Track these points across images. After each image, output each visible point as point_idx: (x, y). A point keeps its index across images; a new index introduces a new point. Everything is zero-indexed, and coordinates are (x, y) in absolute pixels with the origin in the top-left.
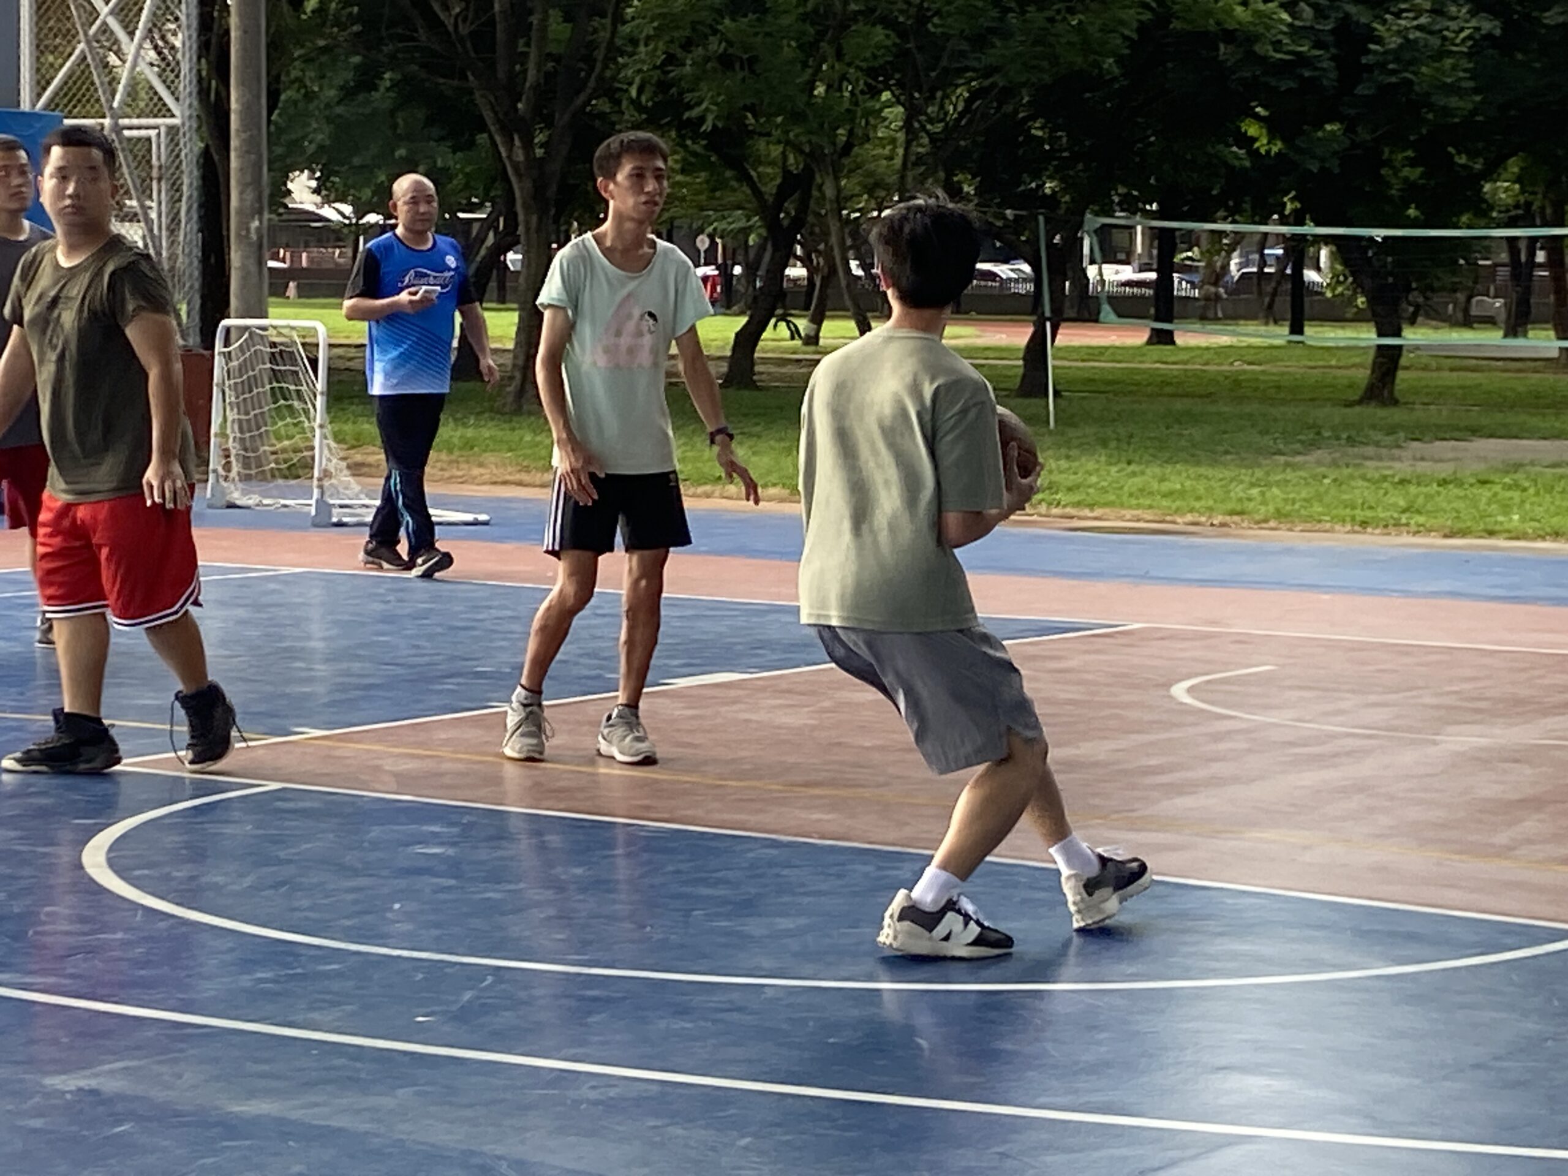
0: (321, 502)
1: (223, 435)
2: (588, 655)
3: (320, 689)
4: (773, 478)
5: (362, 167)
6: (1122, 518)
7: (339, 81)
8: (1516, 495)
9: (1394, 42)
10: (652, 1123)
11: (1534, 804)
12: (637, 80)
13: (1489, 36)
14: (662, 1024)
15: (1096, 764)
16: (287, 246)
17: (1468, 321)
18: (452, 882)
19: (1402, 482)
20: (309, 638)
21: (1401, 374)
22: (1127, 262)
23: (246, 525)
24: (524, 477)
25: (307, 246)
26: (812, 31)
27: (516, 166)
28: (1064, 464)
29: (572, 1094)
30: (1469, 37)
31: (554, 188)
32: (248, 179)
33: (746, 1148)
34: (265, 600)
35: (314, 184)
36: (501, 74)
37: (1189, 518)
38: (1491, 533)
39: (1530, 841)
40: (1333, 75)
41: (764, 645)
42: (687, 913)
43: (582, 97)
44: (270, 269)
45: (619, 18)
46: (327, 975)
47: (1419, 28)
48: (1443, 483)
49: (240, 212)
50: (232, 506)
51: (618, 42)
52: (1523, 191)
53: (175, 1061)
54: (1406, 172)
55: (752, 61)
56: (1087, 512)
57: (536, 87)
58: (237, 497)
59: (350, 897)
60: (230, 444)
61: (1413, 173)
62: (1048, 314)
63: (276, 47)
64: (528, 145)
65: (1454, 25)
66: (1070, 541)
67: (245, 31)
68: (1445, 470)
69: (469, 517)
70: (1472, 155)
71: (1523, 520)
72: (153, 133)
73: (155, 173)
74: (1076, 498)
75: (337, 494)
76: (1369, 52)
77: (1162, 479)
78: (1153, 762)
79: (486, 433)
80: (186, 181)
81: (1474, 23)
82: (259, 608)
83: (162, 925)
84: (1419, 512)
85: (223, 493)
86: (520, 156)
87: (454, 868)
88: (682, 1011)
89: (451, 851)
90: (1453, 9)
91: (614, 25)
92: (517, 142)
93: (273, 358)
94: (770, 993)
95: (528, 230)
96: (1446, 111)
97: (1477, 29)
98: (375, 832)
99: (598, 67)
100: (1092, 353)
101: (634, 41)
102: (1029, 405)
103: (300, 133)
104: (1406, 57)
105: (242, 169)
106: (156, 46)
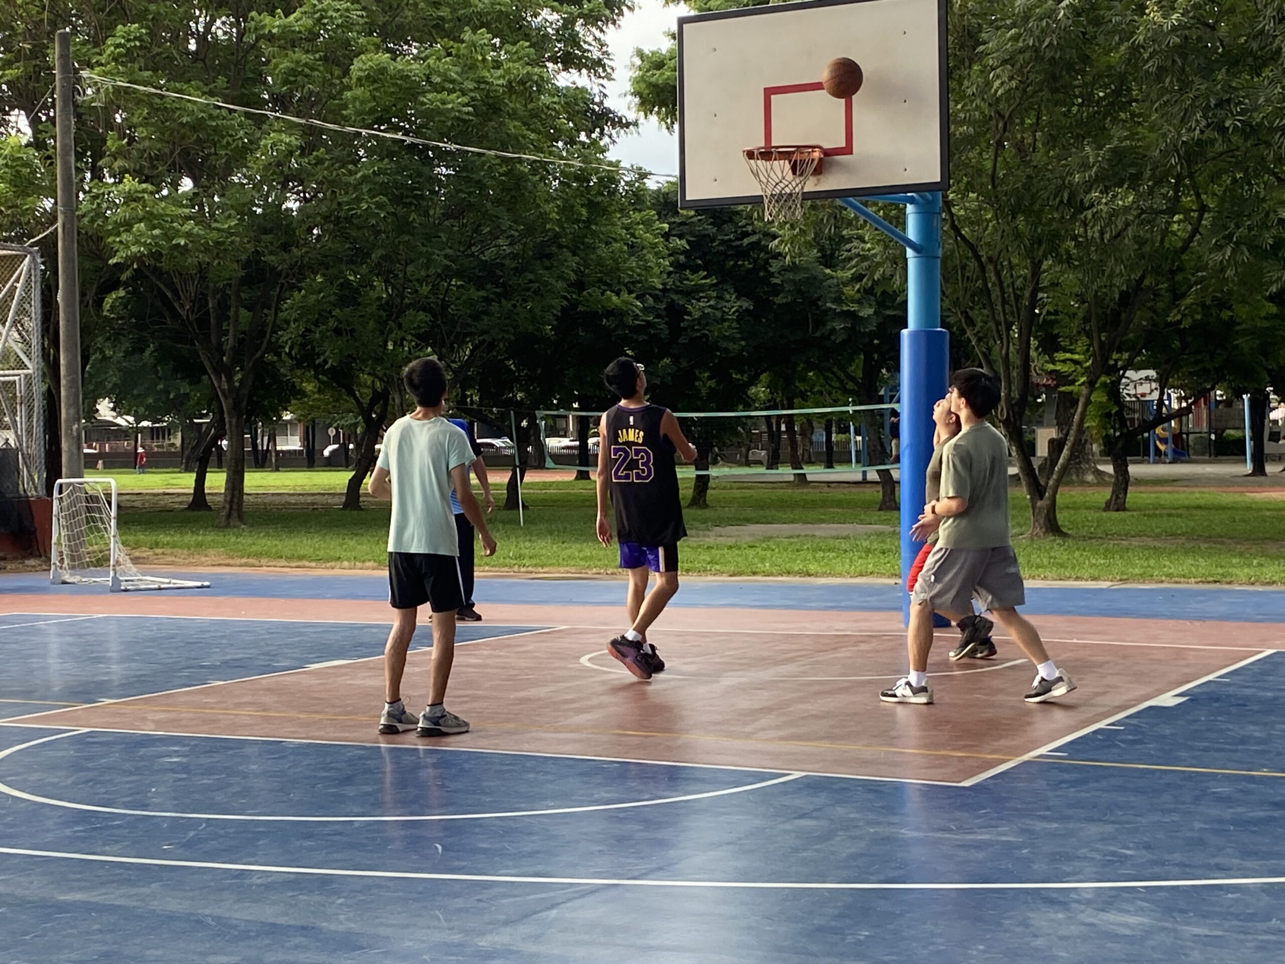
0: (115, 578)
1: (59, 543)
2: (264, 654)
3: (114, 677)
4: (369, 557)
5: (139, 395)
6: (559, 572)
7: (123, 349)
8: (768, 553)
9: (697, 314)
10: (290, 894)
11: (767, 710)
12: (289, 342)
13: (747, 310)
14: (298, 843)
15: (539, 699)
16: (97, 441)
17: (748, 463)
18: (185, 776)
19: (709, 548)
20: (108, 651)
21: (709, 492)
22: (565, 436)
23: (73, 593)
24: (231, 562)
25: (109, 440)
26: (384, 314)
27: (223, 391)
28: (528, 544)
29: (247, 882)
30: (736, 311)
31: (245, 403)
32: (71, 401)
33: (341, 904)
34: (84, 632)
35: (112, 405)
36: (214, 341)
37: (595, 570)
38: (754, 573)
39: (764, 729)
40: (667, 332)
41: (361, 645)
42: (313, 786)
43: (259, 354)
44: (86, 454)
45: (278, 309)
46: (114, 827)
47: (710, 306)
48: (730, 548)
49: (67, 420)
50: (64, 583)
51: (278, 322)
52: (771, 392)
53: (29, 875)
54: (709, 383)
55: (353, 331)
56: (540, 569)
57: (233, 348)
58: (67, 577)
59: (128, 786)
60: (63, 549)
61: (712, 383)
62: (517, 463)
63: (85, 330)
64: (230, 380)
65: (728, 305)
66: (530, 585)
67: (68, 321)
68: (731, 541)
69: (199, 584)
70: (742, 372)
71: (771, 566)
72: (17, 378)
73: (18, 401)
74: (534, 562)
75: (124, 573)
76: (684, 320)
77: (581, 551)
78: (569, 697)
79: (209, 538)
80: (36, 404)
81: (739, 303)
82: (80, 636)
83: (23, 805)
84: (716, 563)
85: (60, 575)
86: (225, 386)
87: (184, 768)
88: (309, 836)
89: (184, 760)
90: (727, 297)
91: (276, 314)
92: (224, 379)
93: (87, 501)
94: (357, 825)
95: (231, 425)
96: (726, 350)
97: (741, 307)
98: (142, 751)
99: (268, 336)
100: (546, 485)
101: (287, 322)
102: (510, 514)
103: (103, 377)
104: (704, 322)
105: (67, 397)
106: (18, 330)
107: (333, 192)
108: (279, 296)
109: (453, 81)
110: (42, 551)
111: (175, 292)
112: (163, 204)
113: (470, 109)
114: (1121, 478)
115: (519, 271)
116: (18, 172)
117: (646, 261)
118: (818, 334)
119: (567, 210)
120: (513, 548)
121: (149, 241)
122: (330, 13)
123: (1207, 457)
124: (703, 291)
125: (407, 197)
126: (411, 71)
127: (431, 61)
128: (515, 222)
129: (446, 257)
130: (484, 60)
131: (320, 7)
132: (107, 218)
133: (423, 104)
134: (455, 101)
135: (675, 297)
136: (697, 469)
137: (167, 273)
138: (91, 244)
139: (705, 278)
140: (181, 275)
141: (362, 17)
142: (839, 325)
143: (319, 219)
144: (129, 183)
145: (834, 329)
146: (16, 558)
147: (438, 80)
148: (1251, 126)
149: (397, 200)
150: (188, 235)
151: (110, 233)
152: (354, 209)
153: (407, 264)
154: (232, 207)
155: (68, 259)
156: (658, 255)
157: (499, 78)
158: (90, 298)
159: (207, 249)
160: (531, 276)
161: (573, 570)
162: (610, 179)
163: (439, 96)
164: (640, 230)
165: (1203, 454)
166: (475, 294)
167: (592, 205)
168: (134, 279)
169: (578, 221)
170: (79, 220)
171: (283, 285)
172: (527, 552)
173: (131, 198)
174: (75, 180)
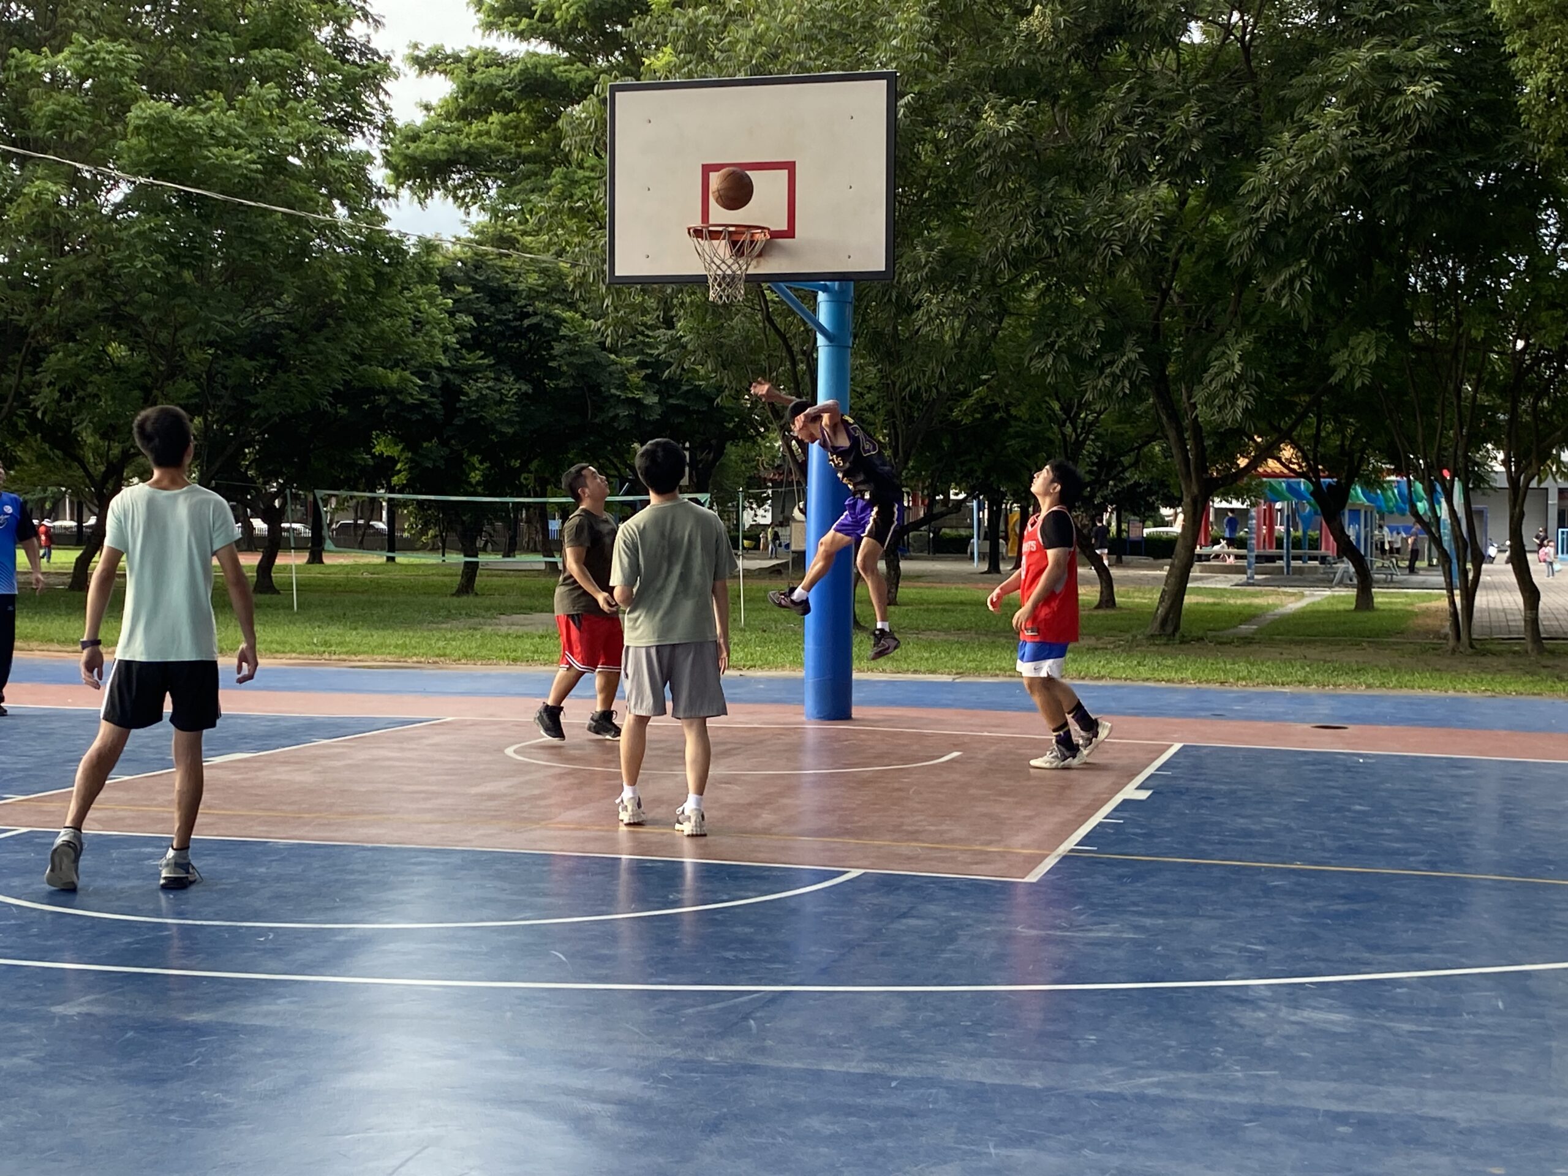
6: (375, 660)
9: (474, 396)
13: (526, 394)
21: (477, 579)
30: (515, 394)
37: (415, 659)
40: (442, 412)
47: (488, 388)
54: (481, 467)
65: (507, 387)
66: (360, 673)
70: (516, 458)
74: (345, 649)
76: (460, 400)
78: (536, 792)
81: (517, 386)
90: (506, 378)
96: (503, 434)
97: (520, 389)
104: (481, 403)
109: (238, 136)
113: (259, 166)
114: (893, 573)
117: (432, 337)
118: (597, 421)
119: (354, 279)
122: (103, 55)
123: (925, 554)
124: (480, 372)
125: (185, 256)
126: (193, 122)
127: (213, 113)
130: (271, 115)
131: (90, 47)
133: (208, 158)
134: (243, 158)
135: (451, 376)
136: (466, 556)
139: (482, 358)
141: (137, 61)
142: (623, 412)
145: (617, 415)
147: (223, 134)
148: (1078, 236)
152: (126, 267)
153: (177, 329)
156: (443, 331)
157: (287, 136)
161: (389, 658)
162: (396, 249)
163: (225, 151)
164: (424, 304)
165: (922, 551)
167: (378, 276)
169: (364, 292)
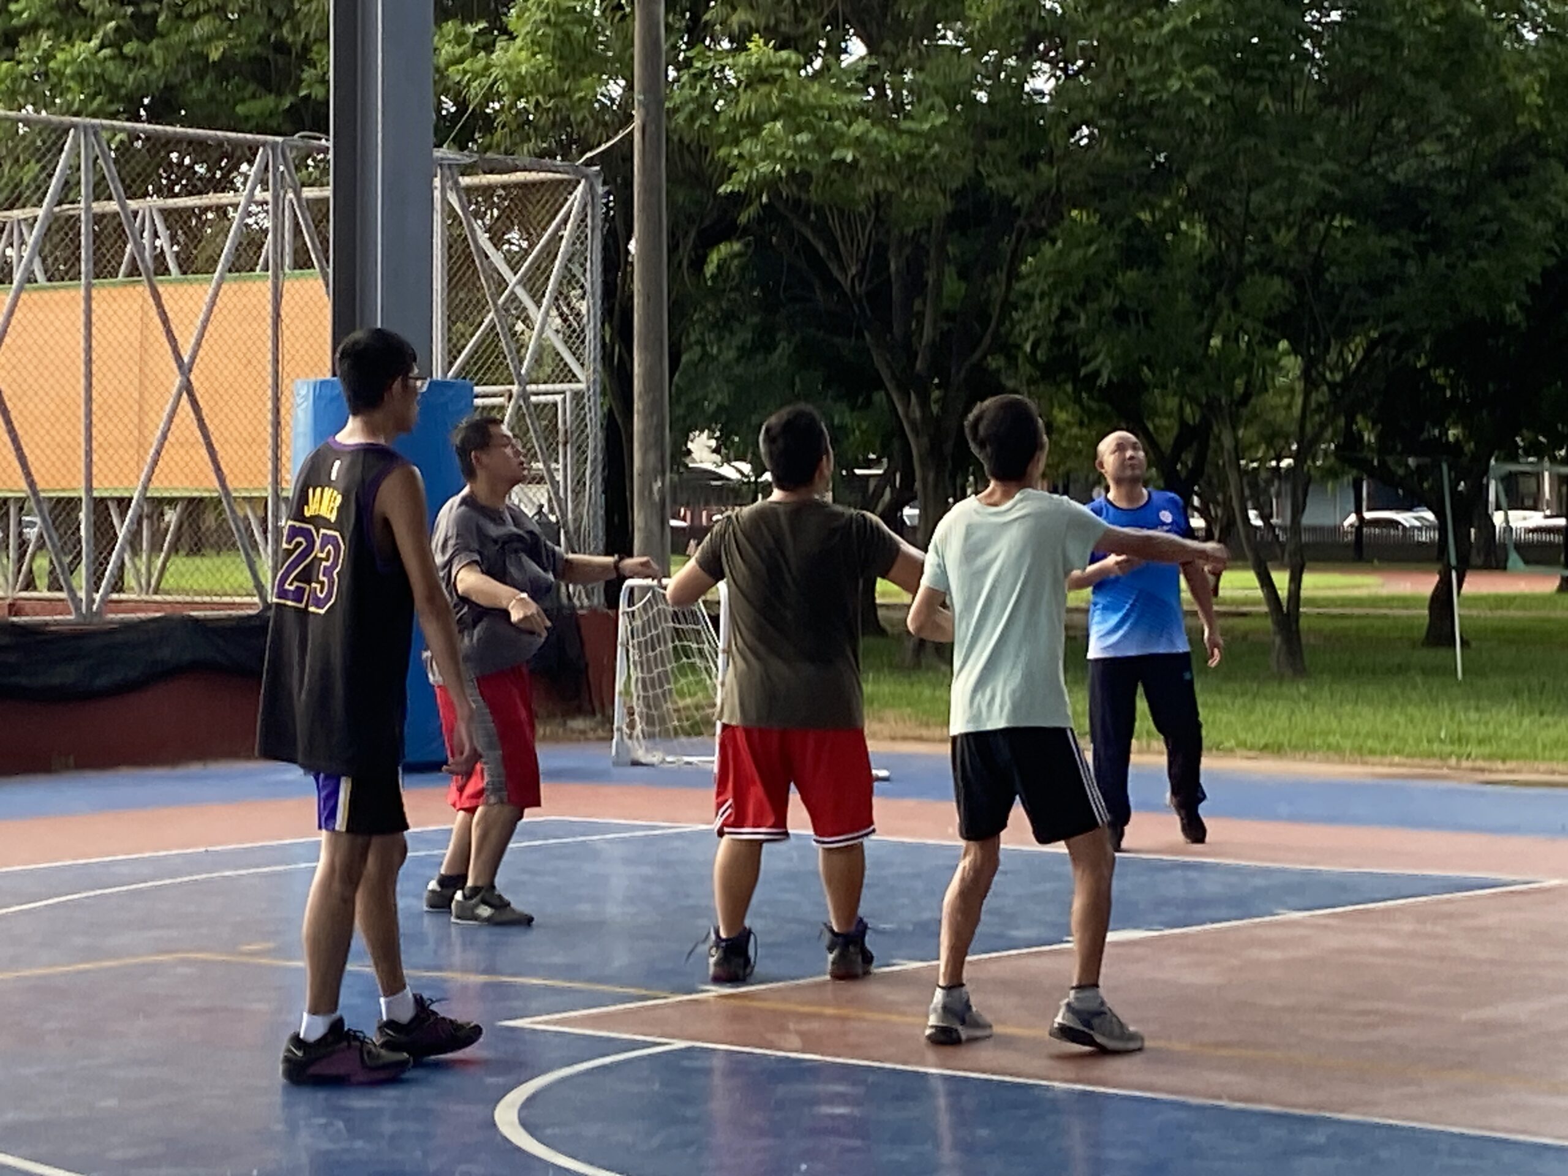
1: (627, 692)
6: (1536, 772)
7: (737, 342)
12: (1032, 335)
16: (687, 506)
18: (858, 1143)
22: (1535, 508)
23: (650, 782)
24: (924, 732)
25: (707, 505)
26: (1207, 283)
27: (912, 421)
28: (1473, 715)
32: (651, 439)
34: (669, 857)
35: (713, 443)
36: (897, 332)
43: (977, 355)
44: (672, 528)
45: (1013, 275)
49: (643, 473)
50: (636, 763)
51: (1013, 298)
55: (1147, 314)
56: (1499, 765)
57: (932, 346)
58: (641, 755)
60: (634, 702)
62: (1453, 561)
63: (679, 310)
64: (924, 402)
66: (1481, 793)
67: (648, 298)
72: (559, 398)
73: (561, 438)
74: (1486, 750)
80: (591, 443)
82: (665, 865)
85: (629, 749)
86: (916, 413)
87: (858, 1128)
89: (857, 1112)
91: (1009, 282)
92: (913, 397)
95: (925, 485)
98: (781, 1090)
99: (993, 323)
100: (1501, 602)
101: (1029, 297)
102: (1436, 655)
103: (700, 394)
105: (644, 433)
106: (561, 315)
107: (1117, 59)
108: (1014, 252)
110: (597, 704)
111: (832, 245)
112: (816, 88)
115: (1460, 202)
116: (567, 34)
120: (1445, 721)
121: (789, 153)
125: (1255, 66)
128: (1458, 108)
129: (1324, 175)
132: (718, 114)
137: (819, 210)
138: (687, 157)
140: (841, 212)
143: (1090, 110)
144: (758, 49)
146: (551, 716)
149: (1235, 72)
150: (859, 142)
151: (721, 141)
153: (1250, 190)
154: (937, 91)
155: (650, 189)
158: (685, 254)
159: (891, 169)
160: (1484, 210)
166: (1379, 243)
168: (760, 220)
170: (669, 118)
171: (1021, 231)
172: (1472, 730)
173: (758, 78)
174: (665, 47)
